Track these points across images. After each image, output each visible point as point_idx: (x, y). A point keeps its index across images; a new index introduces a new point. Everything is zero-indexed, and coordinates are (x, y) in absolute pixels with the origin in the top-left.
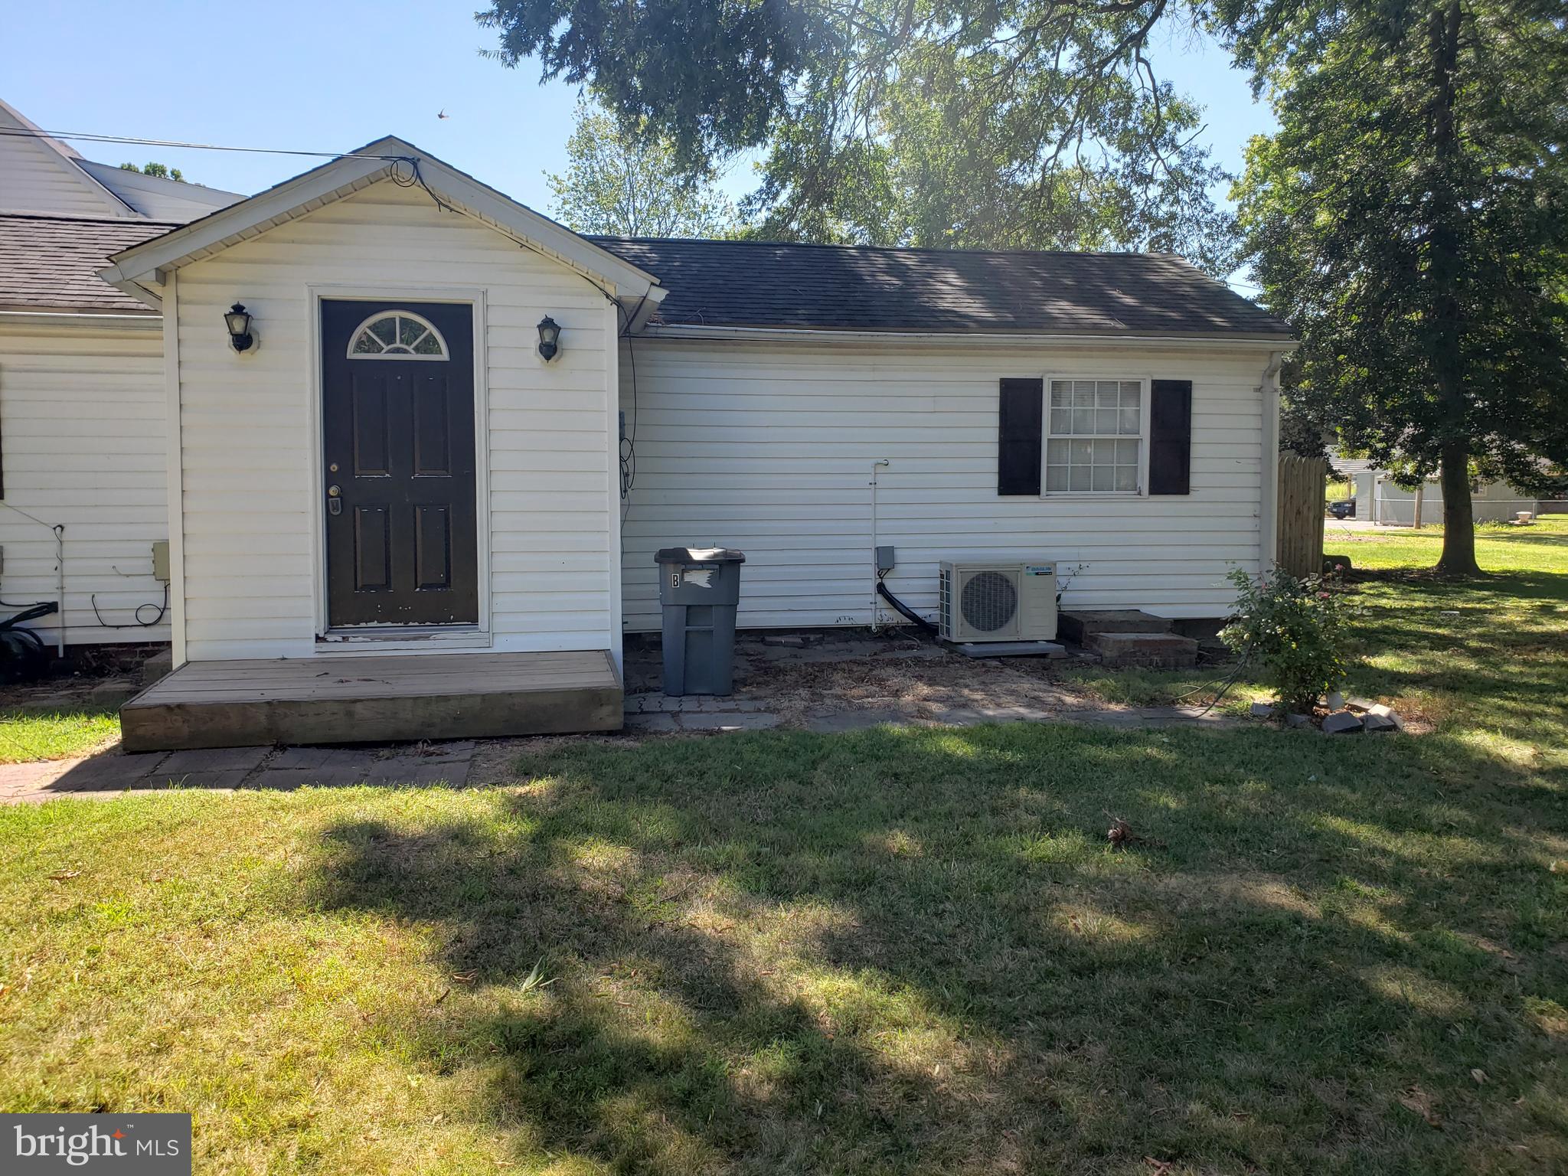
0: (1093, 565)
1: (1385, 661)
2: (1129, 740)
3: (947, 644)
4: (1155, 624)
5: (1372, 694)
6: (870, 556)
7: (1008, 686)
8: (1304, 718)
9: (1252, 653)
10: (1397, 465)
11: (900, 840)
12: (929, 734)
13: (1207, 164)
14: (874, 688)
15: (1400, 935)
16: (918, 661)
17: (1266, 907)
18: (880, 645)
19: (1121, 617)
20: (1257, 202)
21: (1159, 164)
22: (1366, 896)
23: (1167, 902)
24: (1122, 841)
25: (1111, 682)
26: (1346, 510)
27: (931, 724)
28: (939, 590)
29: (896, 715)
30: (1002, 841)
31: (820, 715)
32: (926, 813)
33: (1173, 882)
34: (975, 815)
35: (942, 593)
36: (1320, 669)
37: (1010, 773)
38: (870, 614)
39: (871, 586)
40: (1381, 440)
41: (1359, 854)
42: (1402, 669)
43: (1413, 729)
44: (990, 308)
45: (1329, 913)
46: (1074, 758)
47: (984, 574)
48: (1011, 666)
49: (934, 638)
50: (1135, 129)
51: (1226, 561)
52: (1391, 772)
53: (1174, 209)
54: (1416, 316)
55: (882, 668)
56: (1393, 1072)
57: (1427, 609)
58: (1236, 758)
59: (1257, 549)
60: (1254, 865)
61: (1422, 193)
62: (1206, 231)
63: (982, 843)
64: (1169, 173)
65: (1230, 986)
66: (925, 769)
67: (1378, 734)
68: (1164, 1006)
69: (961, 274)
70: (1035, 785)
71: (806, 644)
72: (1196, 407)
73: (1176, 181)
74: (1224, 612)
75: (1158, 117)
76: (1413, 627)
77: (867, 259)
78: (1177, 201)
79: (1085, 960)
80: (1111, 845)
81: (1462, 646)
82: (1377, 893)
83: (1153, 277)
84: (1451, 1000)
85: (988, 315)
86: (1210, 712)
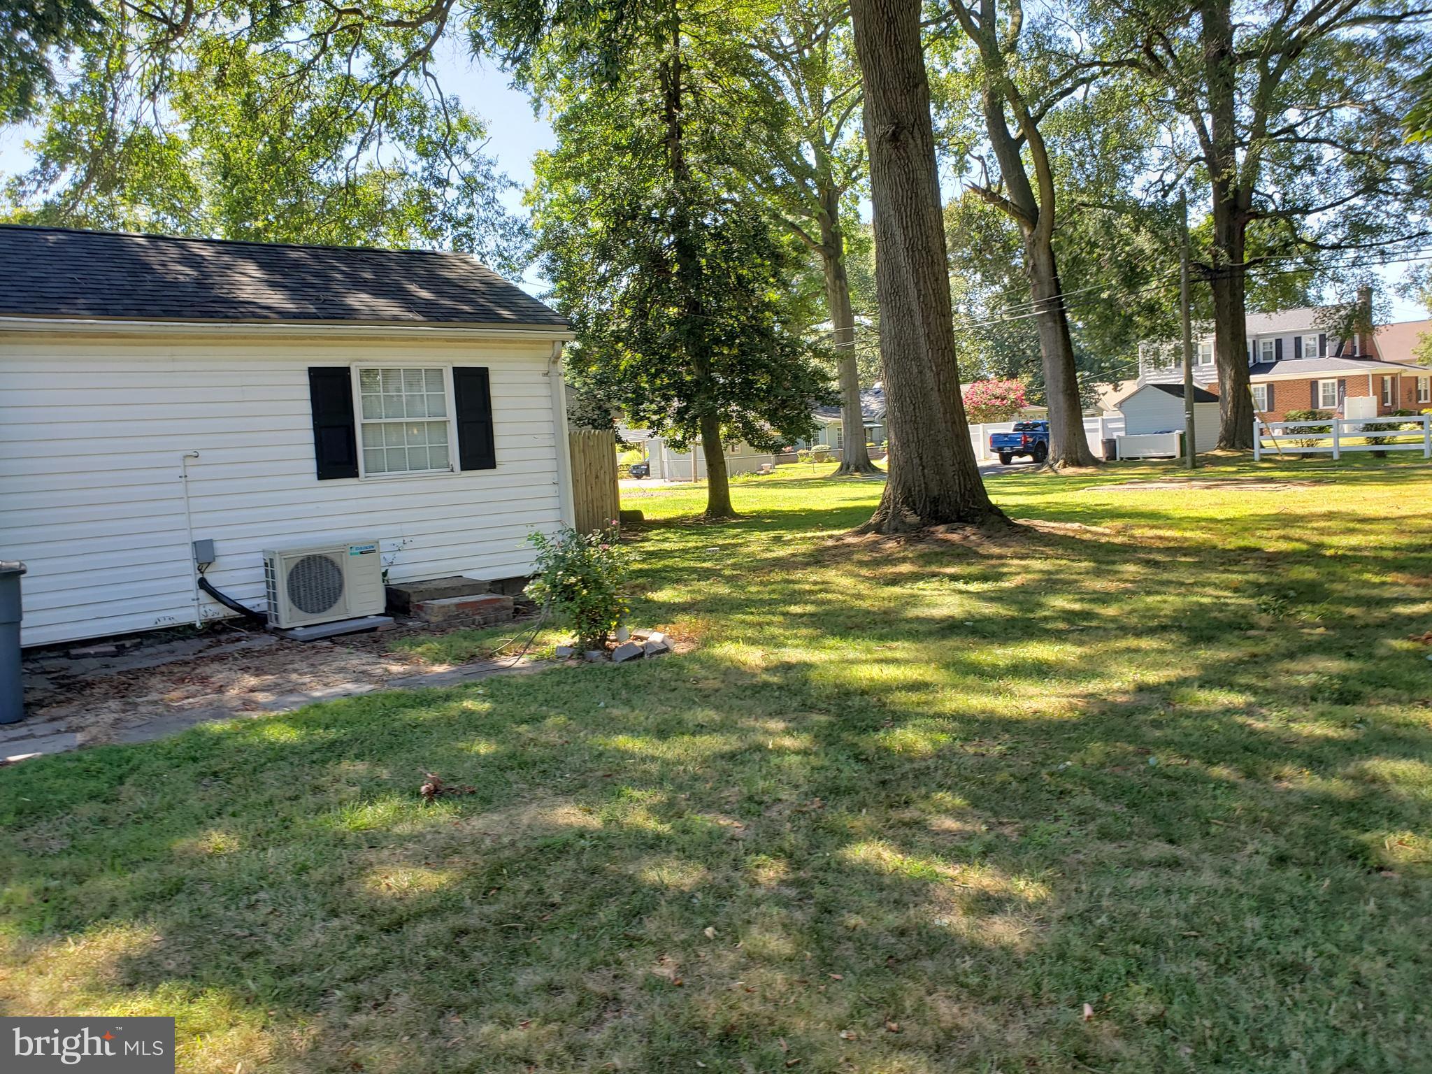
0: (415, 539)
1: (664, 595)
2: (448, 698)
3: (277, 631)
4: (475, 587)
5: (651, 623)
6: (188, 551)
7: (335, 665)
8: (596, 653)
9: (552, 604)
10: (671, 432)
11: (218, 839)
12: (253, 725)
13: (495, 172)
14: (198, 687)
15: (660, 828)
16: (246, 653)
17: (557, 828)
18: (207, 641)
19: (444, 585)
20: (546, 208)
21: (454, 169)
22: (638, 800)
23: (473, 843)
24: (435, 794)
25: (436, 646)
26: (641, 472)
27: (255, 716)
28: (264, 578)
29: (219, 713)
30: (322, 817)
31: (133, 725)
32: (245, 806)
33: (478, 823)
34: (296, 798)
35: (267, 582)
36: (606, 610)
37: (335, 750)
38: (193, 611)
39: (192, 582)
40: (655, 413)
41: (633, 764)
42: (677, 600)
43: (681, 649)
44: (292, 299)
45: (608, 822)
46: (397, 724)
47: (309, 558)
48: (343, 644)
49: (264, 628)
50: (429, 136)
51: (526, 525)
52: (662, 688)
53: (470, 211)
54: (673, 311)
55: (207, 665)
56: (650, 949)
57: (697, 548)
58: (541, 697)
59: (558, 512)
60: (550, 792)
61: (666, 208)
62: (501, 232)
63: (301, 825)
64: (463, 179)
65: (524, 909)
66: (246, 762)
67: (655, 657)
68: (464, 941)
69: (262, 266)
70: (357, 756)
71: (121, 651)
72: (494, 391)
73: (470, 187)
74: (526, 571)
75: (449, 126)
76: (686, 564)
77: (157, 248)
78: (472, 204)
79: (395, 916)
80: (424, 801)
81: (719, 575)
82: (646, 795)
83: (446, 273)
84: (695, 873)
85: (290, 307)
86: (522, 660)
